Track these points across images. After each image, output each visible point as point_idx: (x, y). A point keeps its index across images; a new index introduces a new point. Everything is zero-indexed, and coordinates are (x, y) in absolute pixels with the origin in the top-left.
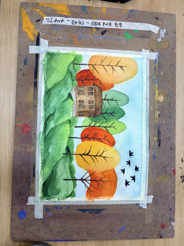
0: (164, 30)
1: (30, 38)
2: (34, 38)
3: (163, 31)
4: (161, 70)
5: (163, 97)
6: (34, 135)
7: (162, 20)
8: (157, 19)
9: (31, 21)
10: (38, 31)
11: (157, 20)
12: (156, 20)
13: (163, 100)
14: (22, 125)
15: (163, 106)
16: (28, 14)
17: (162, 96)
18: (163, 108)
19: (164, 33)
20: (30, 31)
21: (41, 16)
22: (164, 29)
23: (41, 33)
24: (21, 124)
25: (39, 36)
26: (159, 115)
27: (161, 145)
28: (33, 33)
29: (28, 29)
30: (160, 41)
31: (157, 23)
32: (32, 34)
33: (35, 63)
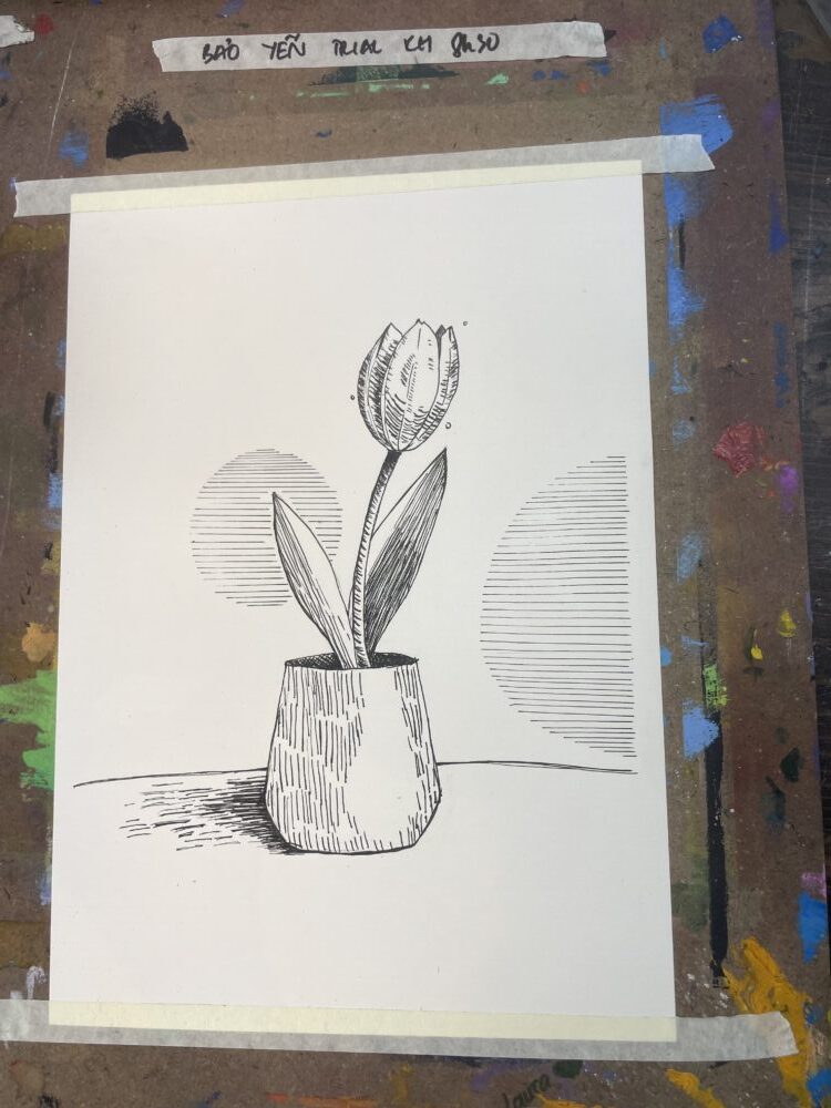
1: (762, 953)
2: (741, 954)
4: (30, 799)
5: (25, 649)
6: (697, 417)
7: (18, 1097)
8: (48, 1100)
10: (722, 995)
11: (48, 1093)
12: (55, 1091)
13: (26, 632)
14: (763, 462)
15: (23, 603)
16: (784, 1093)
17: (32, 658)
18: (29, 593)
20: (770, 995)
21: (710, 1090)
23: (707, 985)
24: (769, 468)
25: (712, 965)
26: (48, 555)
27: (42, 403)
28: (748, 978)
30: (32, 968)
31: (45, 1075)
32: (753, 977)
33: (724, 806)
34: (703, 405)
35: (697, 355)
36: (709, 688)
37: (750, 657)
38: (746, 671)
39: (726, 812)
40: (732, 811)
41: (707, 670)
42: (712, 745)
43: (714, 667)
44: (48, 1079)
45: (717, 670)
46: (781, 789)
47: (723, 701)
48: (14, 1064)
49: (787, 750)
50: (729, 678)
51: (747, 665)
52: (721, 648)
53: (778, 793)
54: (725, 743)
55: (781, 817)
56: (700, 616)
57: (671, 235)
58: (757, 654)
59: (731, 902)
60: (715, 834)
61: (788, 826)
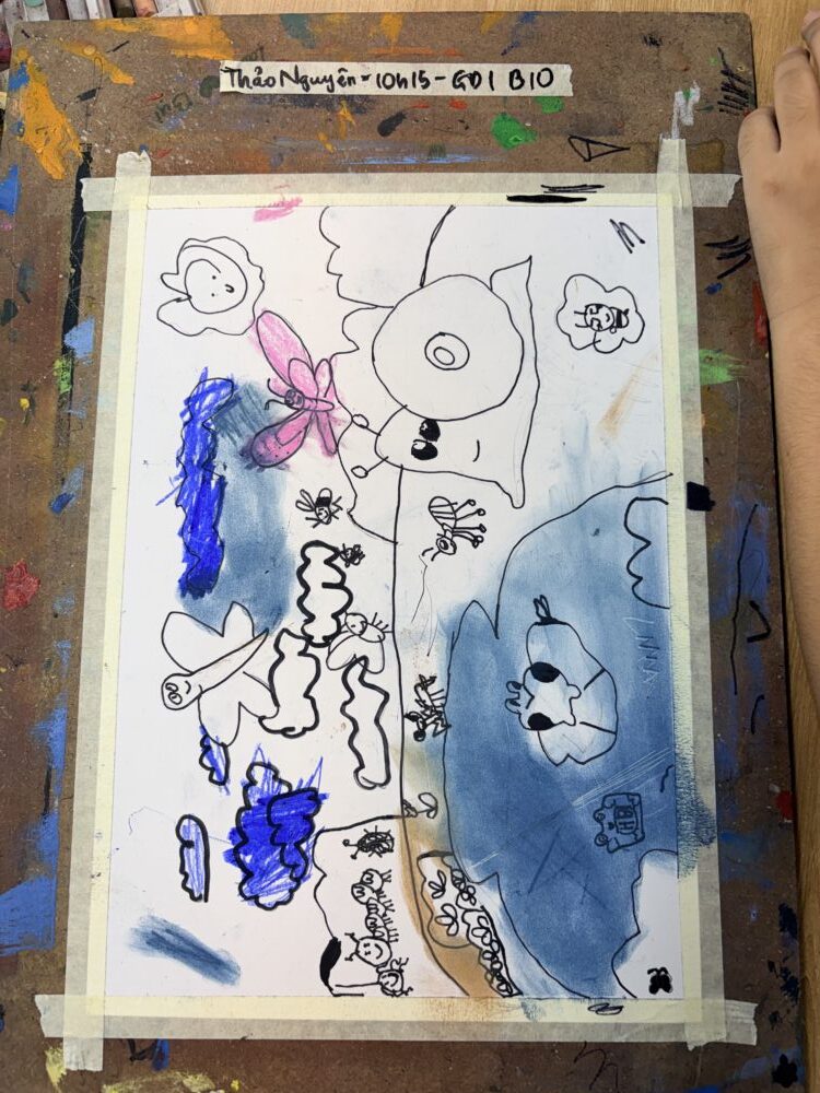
0: (692, 91)
1: (50, 170)
2: (67, 169)
3: (687, 95)
6: (50, 617)
7: (682, 44)
8: (654, 42)
9: (54, 99)
10: (85, 139)
11: (655, 48)
12: (648, 49)
16: (47, 73)
19: (696, 108)
20: (48, 140)
21: (103, 72)
22: (691, 85)
23: (96, 145)
25: (91, 159)
28: (64, 151)
29: (42, 133)
31: (657, 61)
33: (67, 280)
34: (44, 628)
35: (45, 678)
36: (68, 374)
37: (32, 401)
38: (35, 389)
39: (65, 276)
40: (61, 276)
41: (68, 390)
42: (70, 328)
43: (62, 392)
44: (656, 58)
45: (59, 389)
46: (19, 294)
47: (58, 364)
48: (686, 69)
49: (10, 325)
50: (50, 382)
51: (34, 393)
52: (53, 409)
53: (22, 290)
54: (61, 329)
55: (23, 273)
56: (68, 435)
57: (56, 803)
58: (25, 402)
59: (71, 207)
60: (77, 259)
61: (18, 265)
